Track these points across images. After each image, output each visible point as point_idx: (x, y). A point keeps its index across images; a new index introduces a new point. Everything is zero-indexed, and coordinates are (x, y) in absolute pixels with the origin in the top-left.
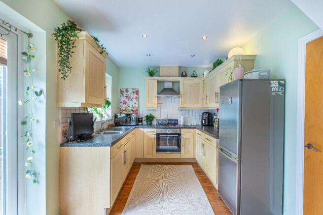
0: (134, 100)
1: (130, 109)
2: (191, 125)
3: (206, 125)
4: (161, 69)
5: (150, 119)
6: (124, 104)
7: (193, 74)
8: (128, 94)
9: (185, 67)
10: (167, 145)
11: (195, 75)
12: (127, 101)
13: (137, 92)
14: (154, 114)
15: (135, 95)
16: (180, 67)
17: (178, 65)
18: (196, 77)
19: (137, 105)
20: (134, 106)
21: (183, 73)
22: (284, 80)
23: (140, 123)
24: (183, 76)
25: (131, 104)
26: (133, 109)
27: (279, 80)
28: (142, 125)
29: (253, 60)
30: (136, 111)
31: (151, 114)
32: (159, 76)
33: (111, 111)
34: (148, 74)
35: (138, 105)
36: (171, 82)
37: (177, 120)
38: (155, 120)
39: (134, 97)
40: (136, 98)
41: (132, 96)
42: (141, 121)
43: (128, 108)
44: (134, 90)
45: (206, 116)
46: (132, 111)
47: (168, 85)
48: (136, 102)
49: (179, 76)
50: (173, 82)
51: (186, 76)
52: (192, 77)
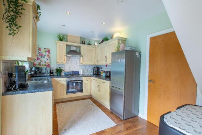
0: (46, 57)
1: (43, 63)
2: (87, 75)
3: (96, 75)
4: (68, 36)
5: (59, 71)
6: (37, 59)
7: (89, 43)
8: (41, 52)
9: (84, 38)
10: (73, 89)
11: (90, 44)
12: (40, 57)
13: (49, 51)
14: (62, 67)
15: (47, 54)
16: (81, 38)
17: (80, 36)
18: (91, 45)
19: (48, 61)
20: (46, 61)
21: (82, 42)
22: (140, 52)
23: (52, 75)
24: (82, 43)
25: (44, 60)
26: (46, 64)
27: (139, 52)
28: (53, 76)
29: (125, 41)
30: (48, 66)
31: (60, 68)
32: (67, 41)
33: (28, 65)
34: (58, 39)
35: (50, 60)
36: (75, 46)
37: (78, 72)
38: (63, 72)
39: (47, 55)
40: (48, 56)
41: (44, 54)
42: (53, 73)
43: (41, 63)
44: (46, 50)
45: (96, 69)
46: (45, 65)
47: (73, 49)
48: (48, 58)
49: (80, 44)
50: (76, 47)
51: (84, 44)
52: (88, 45)
